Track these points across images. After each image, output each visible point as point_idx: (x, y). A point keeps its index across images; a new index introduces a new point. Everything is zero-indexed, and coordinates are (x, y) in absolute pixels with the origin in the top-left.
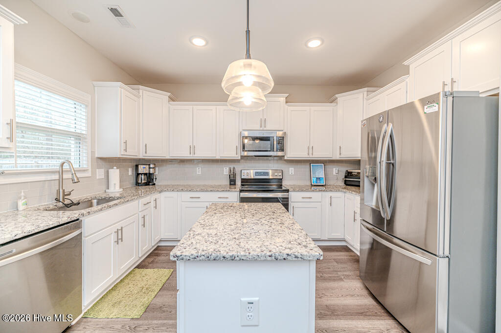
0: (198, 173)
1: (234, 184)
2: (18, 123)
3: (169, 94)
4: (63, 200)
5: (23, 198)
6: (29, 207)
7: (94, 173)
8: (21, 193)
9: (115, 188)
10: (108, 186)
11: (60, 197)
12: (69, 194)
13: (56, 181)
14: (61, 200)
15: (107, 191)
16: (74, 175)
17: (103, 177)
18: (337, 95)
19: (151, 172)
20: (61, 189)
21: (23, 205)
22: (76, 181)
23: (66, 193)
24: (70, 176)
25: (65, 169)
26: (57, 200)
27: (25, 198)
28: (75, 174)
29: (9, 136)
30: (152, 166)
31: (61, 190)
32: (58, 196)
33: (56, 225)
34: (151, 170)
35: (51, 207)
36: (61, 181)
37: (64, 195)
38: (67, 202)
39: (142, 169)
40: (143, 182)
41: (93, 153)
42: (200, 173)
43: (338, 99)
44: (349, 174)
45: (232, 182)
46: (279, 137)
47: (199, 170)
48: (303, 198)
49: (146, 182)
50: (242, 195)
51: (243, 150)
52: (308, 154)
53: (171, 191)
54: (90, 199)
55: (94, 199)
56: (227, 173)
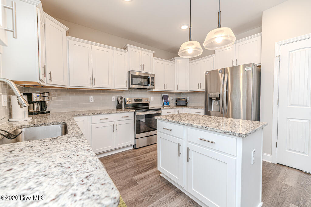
0: (90, 101)
1: (122, 108)
3: (68, 29)
9: (24, 116)
15: (10, 120)
17: (7, 105)
18: (175, 58)
30: (46, 94)
34: (45, 98)
40: (37, 110)
42: (93, 101)
43: (176, 60)
44: (177, 100)
45: (120, 107)
46: (151, 77)
47: (91, 99)
48: (167, 113)
49: (39, 110)
50: (137, 114)
51: (132, 84)
52: (164, 88)
53: (81, 115)
54: (15, 129)
55: (19, 129)
56: (114, 101)
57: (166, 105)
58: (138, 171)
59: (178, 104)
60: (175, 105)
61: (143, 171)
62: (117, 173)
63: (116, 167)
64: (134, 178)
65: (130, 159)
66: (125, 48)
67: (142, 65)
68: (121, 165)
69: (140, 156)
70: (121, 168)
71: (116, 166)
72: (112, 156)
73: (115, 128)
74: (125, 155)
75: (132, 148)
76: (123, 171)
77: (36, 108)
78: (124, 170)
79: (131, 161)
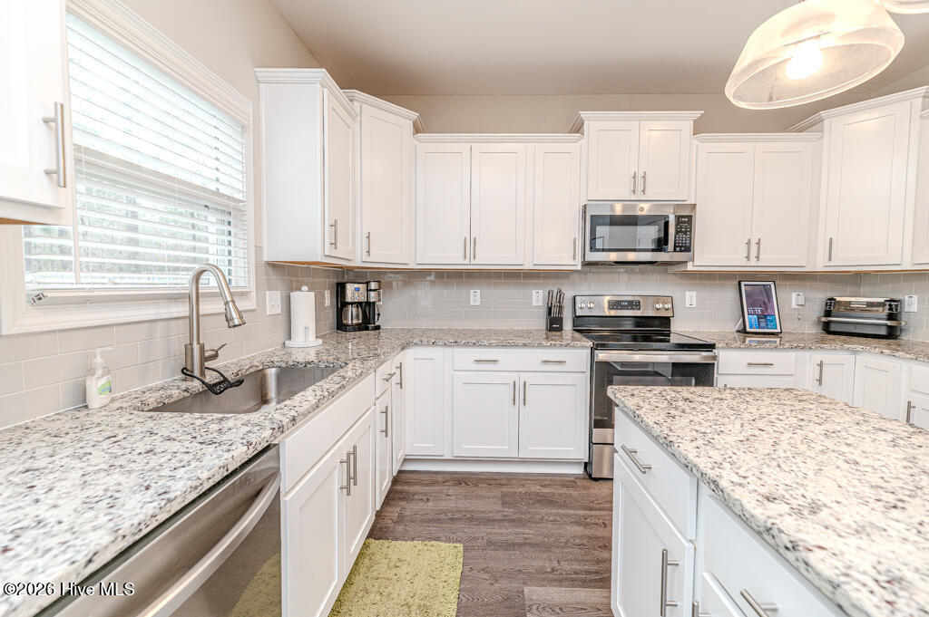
0: (472, 303)
1: (560, 329)
2: (78, 148)
3: (415, 115)
4: (202, 373)
5: (99, 372)
6: (118, 395)
7: (261, 301)
8: (95, 357)
9: (306, 336)
10: (290, 334)
11: (192, 365)
12: (215, 356)
13: (180, 321)
14: (197, 373)
15: (287, 342)
16: (231, 304)
17: (279, 312)
18: (823, 113)
19: (372, 300)
20: (195, 343)
21: (102, 392)
22: (237, 322)
23: (207, 354)
24: (218, 307)
25: (204, 288)
26: (187, 373)
27: (107, 371)
28: (233, 301)
29: (54, 167)
30: (373, 286)
31: (196, 347)
32: (189, 362)
33: (218, 478)
34: (372, 294)
35: (176, 394)
36: (194, 321)
37: (204, 359)
38: (211, 378)
39: (353, 292)
40: (355, 322)
41: (259, 249)
42: (479, 304)
43: (826, 122)
45: (554, 324)
46: (678, 218)
47: (475, 296)
48: (749, 364)
49: (360, 321)
50: (602, 356)
51: (593, 249)
52: (748, 258)
53: (428, 345)
54: (260, 368)
55: (269, 367)
56: (540, 304)
57: (759, 327)
58: (553, 570)
59: (833, 328)
60: (817, 330)
61: (572, 580)
62: (490, 543)
63: (500, 521)
64: (526, 589)
65: (555, 511)
66: (578, 128)
67: (641, 174)
68: (513, 521)
69: (593, 513)
70: (511, 530)
71: (500, 518)
72: (510, 478)
73: (519, 394)
74: (546, 490)
75: (579, 470)
76: (509, 546)
77: (352, 315)
78: (514, 545)
79: (551, 518)
